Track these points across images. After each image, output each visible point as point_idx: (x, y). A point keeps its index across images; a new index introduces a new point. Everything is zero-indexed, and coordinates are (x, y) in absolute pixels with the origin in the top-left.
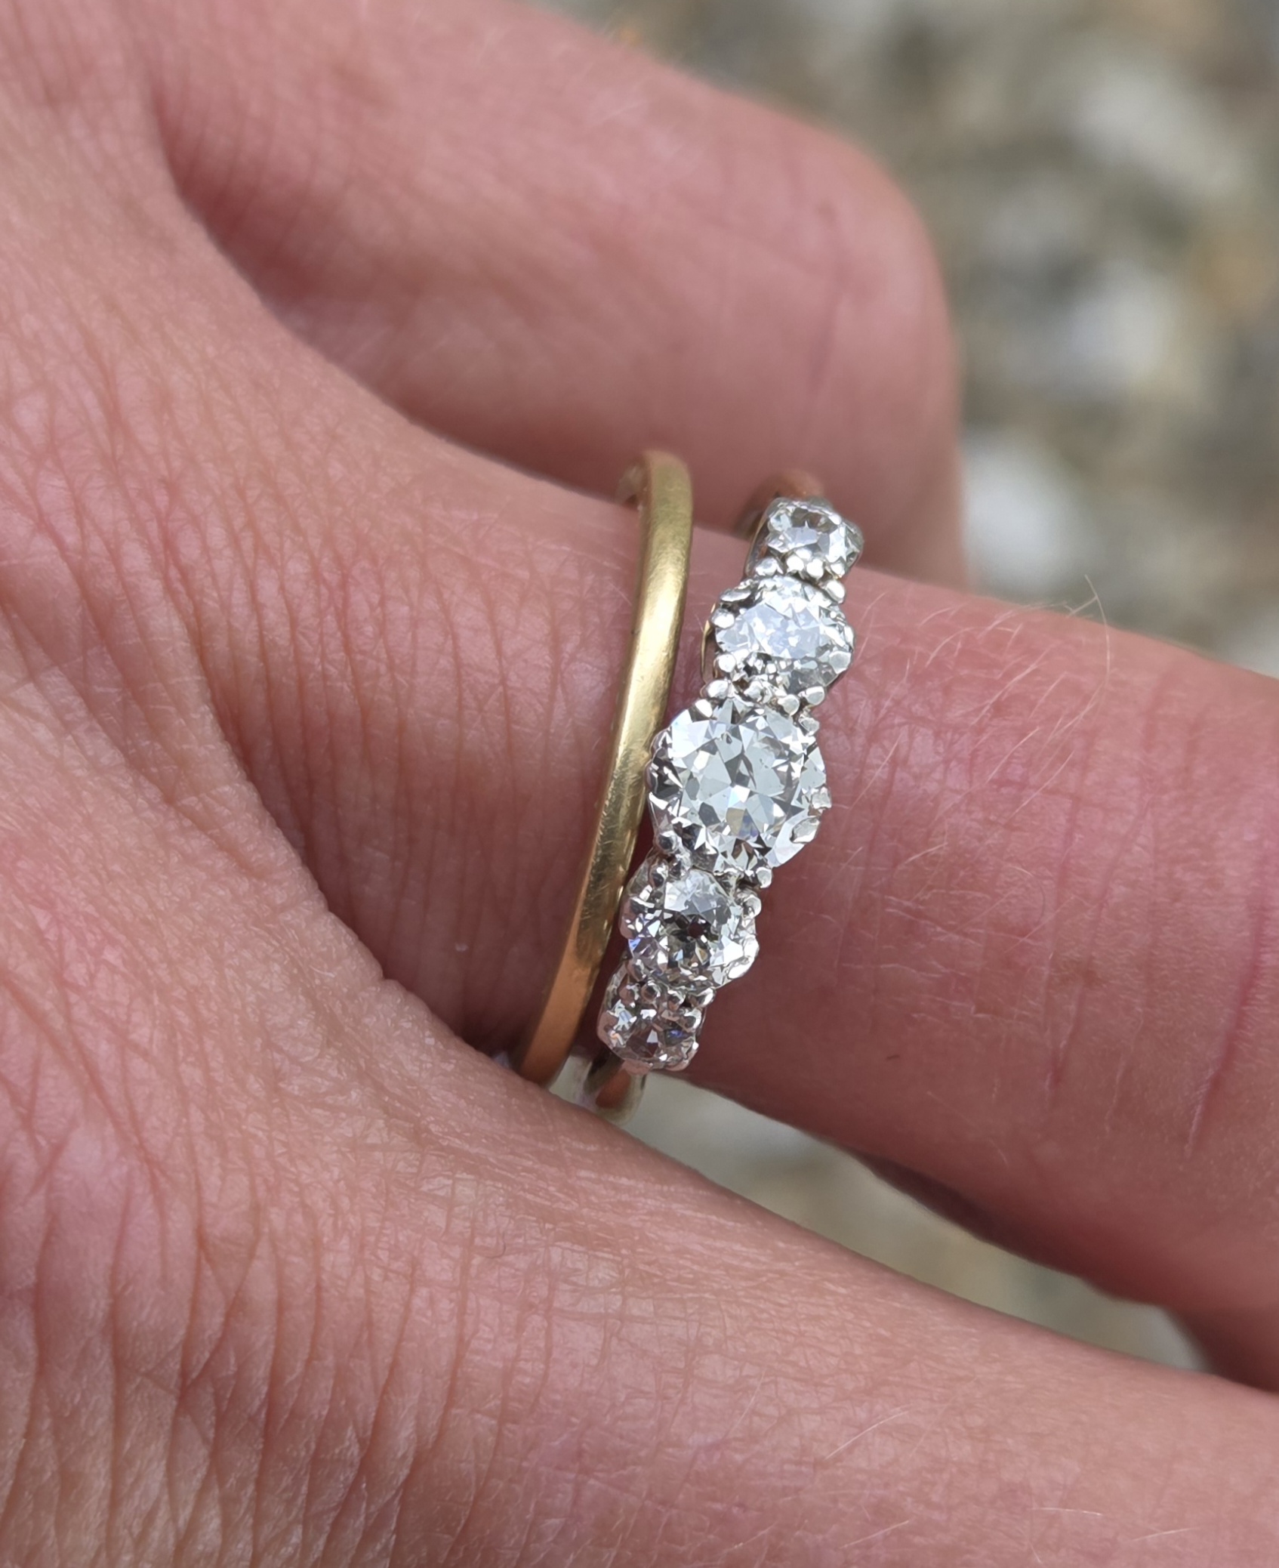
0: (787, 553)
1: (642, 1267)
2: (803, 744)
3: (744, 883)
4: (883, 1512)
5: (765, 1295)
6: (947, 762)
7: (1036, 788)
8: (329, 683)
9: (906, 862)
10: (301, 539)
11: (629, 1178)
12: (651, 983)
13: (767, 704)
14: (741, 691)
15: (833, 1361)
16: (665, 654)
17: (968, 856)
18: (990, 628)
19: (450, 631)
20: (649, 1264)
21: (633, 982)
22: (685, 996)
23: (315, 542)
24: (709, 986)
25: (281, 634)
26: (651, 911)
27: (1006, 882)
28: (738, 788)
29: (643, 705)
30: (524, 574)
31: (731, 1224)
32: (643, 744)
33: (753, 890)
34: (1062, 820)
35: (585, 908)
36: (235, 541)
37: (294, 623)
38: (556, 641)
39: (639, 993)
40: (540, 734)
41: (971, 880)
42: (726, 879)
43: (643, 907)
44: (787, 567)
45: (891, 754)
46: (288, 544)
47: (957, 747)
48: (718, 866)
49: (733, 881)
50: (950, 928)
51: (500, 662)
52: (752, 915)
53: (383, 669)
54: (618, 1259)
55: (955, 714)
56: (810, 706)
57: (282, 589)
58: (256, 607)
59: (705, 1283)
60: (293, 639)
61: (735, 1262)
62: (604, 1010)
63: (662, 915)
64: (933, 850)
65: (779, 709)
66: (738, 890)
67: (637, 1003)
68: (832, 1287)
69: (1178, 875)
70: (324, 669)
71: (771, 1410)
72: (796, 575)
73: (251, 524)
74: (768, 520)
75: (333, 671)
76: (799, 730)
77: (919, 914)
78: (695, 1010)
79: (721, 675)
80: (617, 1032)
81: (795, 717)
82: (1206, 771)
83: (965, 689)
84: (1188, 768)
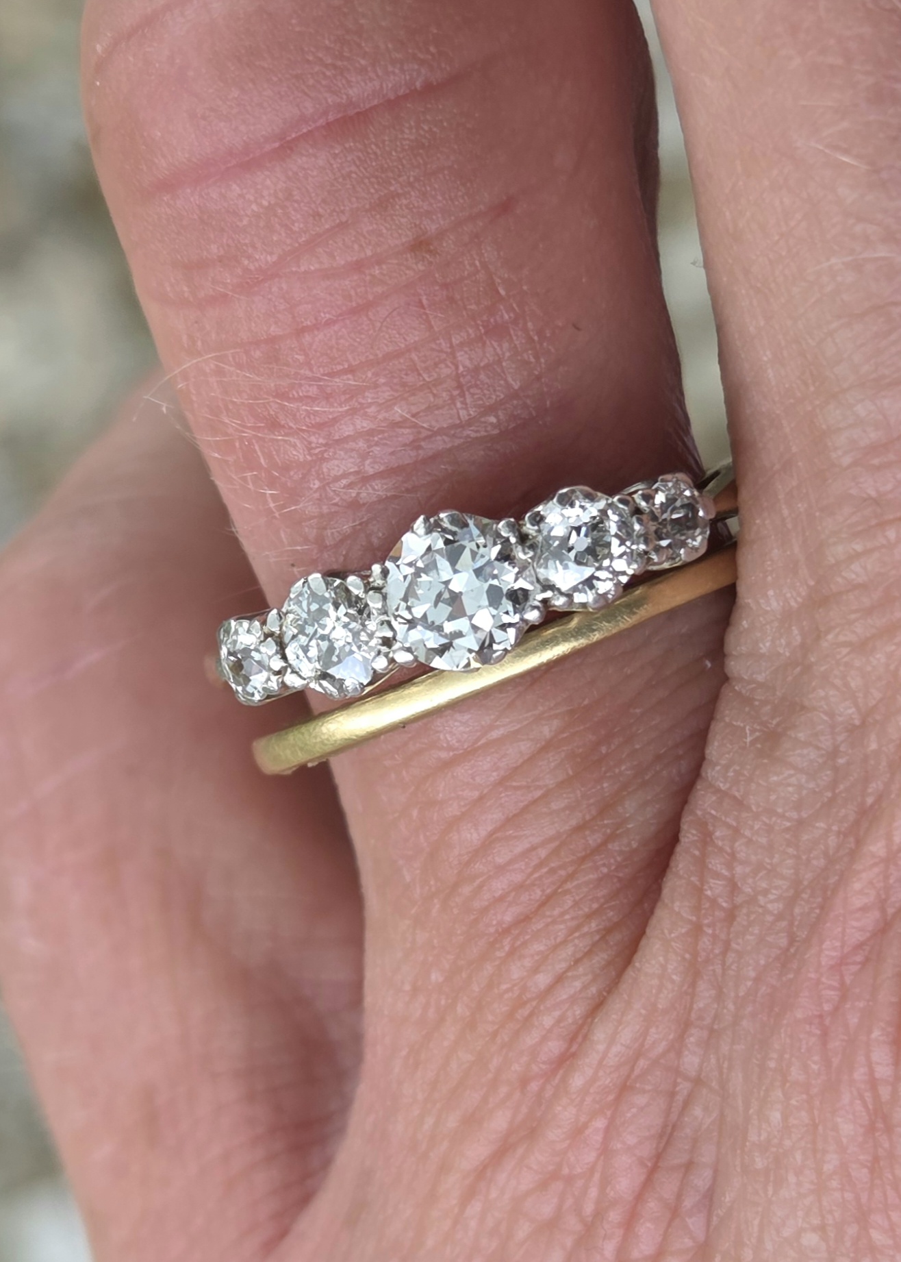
0: (274, 675)
10: (494, 979)
14: (392, 640)
23: (491, 968)
25: (566, 952)
36: (527, 1022)
37: (553, 950)
38: (446, 766)
44: (283, 667)
46: (504, 987)
56: (366, 583)
57: (536, 971)
58: (559, 979)
60: (565, 942)
65: (385, 604)
66: (530, 537)
79: (391, 661)
81: (382, 588)
82: (212, 246)
83: (276, 457)
84: (220, 261)
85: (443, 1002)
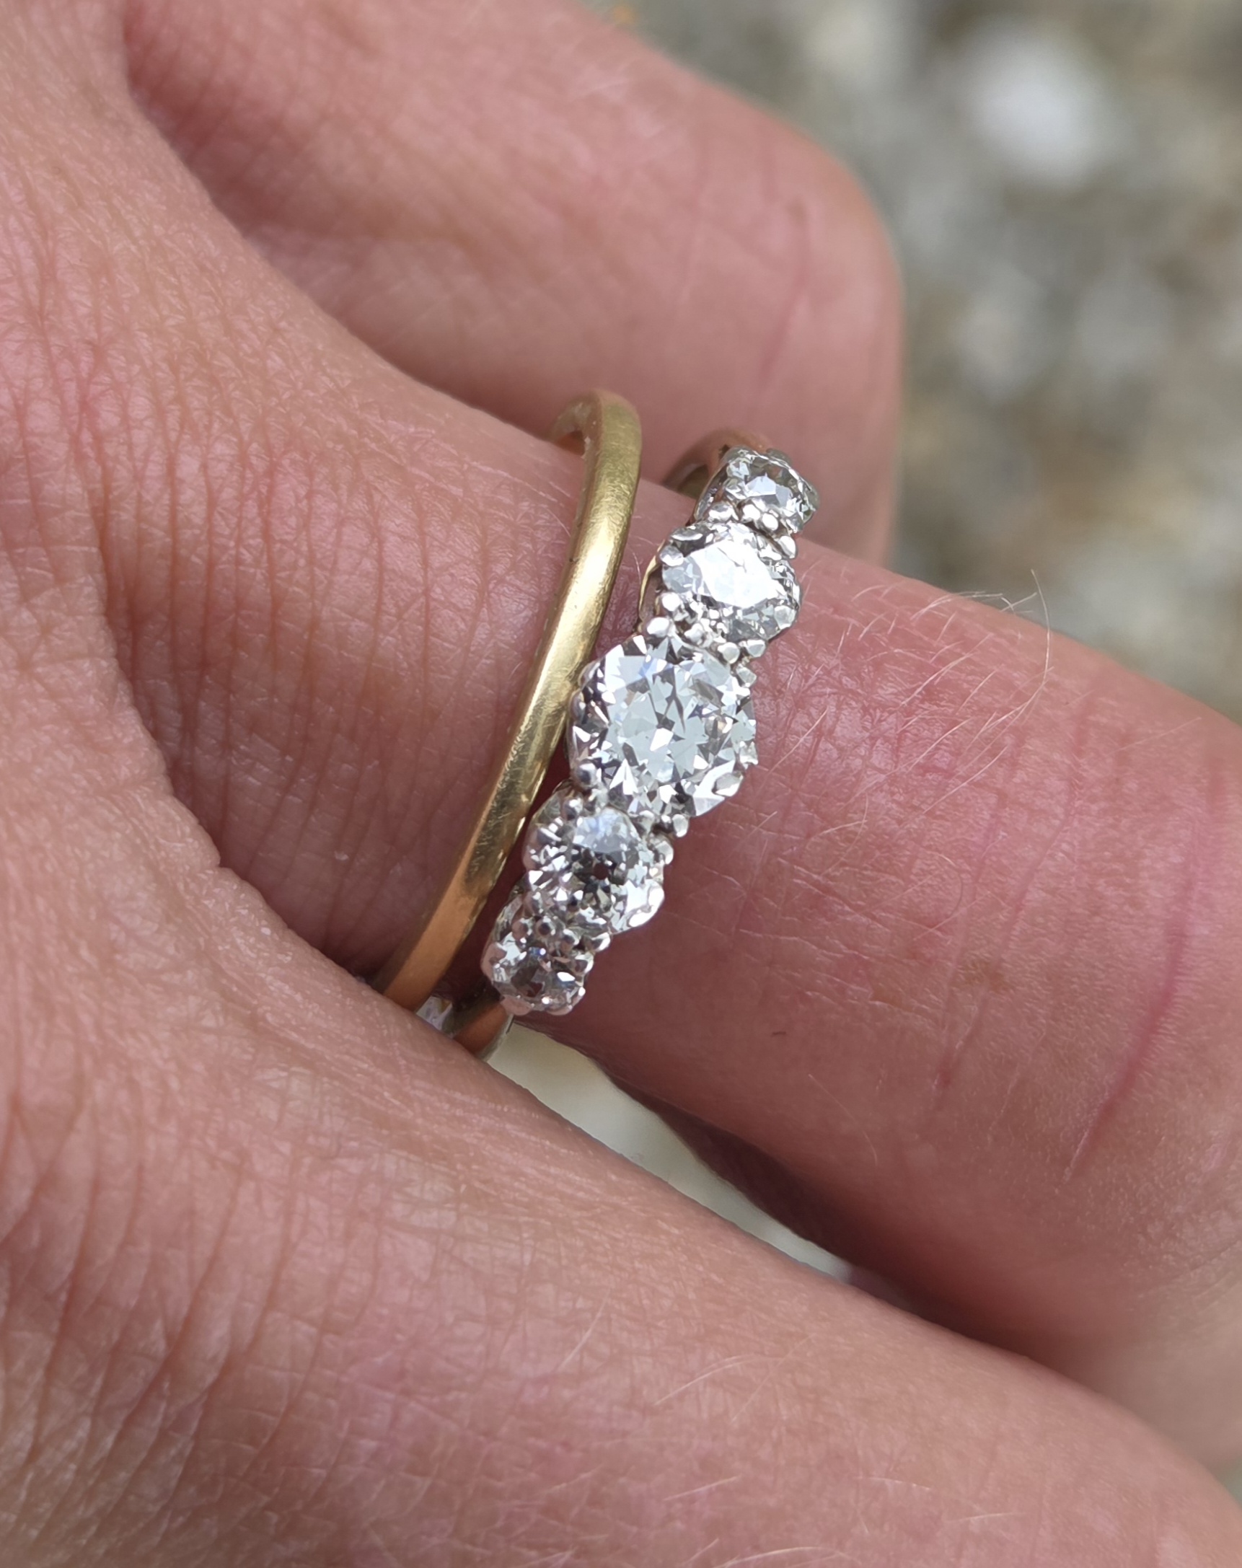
0: (744, 500)
1: (477, 1184)
2: (738, 696)
3: (659, 829)
4: (709, 1467)
5: (600, 1228)
6: (873, 739)
7: (964, 779)
8: (242, 568)
9: (821, 834)
10: (231, 421)
11: (463, 1093)
12: (546, 920)
13: (706, 649)
14: (682, 631)
15: (666, 1303)
16: (601, 586)
17: (887, 837)
18: (924, 611)
19: (376, 534)
20: (485, 1182)
21: (528, 916)
22: (580, 938)
23: (245, 427)
24: (606, 931)
25: (197, 513)
26: (558, 845)
27: (922, 870)
28: (663, 731)
29: (572, 635)
30: (457, 491)
31: (564, 1151)
32: (568, 674)
33: (667, 837)
34: (986, 815)
35: (483, 834)
36: (160, 413)
37: (212, 503)
38: (485, 562)
39: (533, 928)
40: (459, 651)
41: (885, 862)
42: (641, 821)
43: (551, 840)
44: (743, 514)
45: (817, 723)
46: (216, 425)
47: (885, 725)
48: (633, 807)
49: (647, 826)
50: (858, 909)
51: (426, 572)
52: (662, 864)
53: (302, 562)
54: (454, 1173)
55: (886, 692)
56: (750, 657)
57: (204, 467)
59: (540, 1208)
60: (209, 519)
61: (569, 1191)
62: (492, 942)
63: (569, 851)
64: (850, 825)
65: (718, 655)
66: (652, 835)
67: (529, 939)
68: (665, 1226)
69: (1099, 889)
70: (238, 553)
71: (604, 1349)
72: (750, 525)
73: (179, 399)
74: (728, 465)
75: (247, 556)
76: (735, 680)
77: (827, 890)
78: (588, 953)
79: (664, 613)
80: (502, 966)
81: (733, 666)
82: (1135, 786)
83: (896, 668)
84: (1117, 780)
85: (245, 346)
